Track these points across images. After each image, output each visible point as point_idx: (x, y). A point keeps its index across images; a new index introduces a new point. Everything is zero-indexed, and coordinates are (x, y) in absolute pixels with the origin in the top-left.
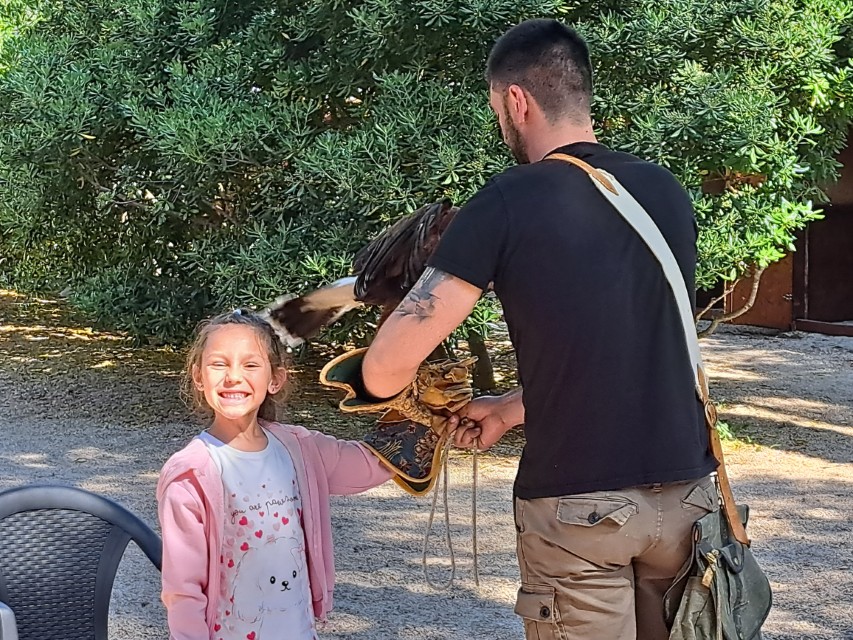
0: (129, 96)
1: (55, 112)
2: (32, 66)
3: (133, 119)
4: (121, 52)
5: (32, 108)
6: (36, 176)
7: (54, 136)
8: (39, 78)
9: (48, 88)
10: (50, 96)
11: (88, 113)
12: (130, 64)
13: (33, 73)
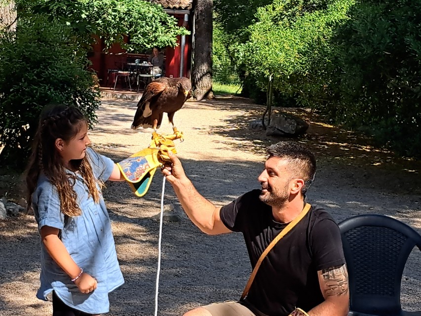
0: (409, 34)
1: (372, 40)
2: (364, 18)
3: (411, 46)
4: (406, 12)
5: (362, 38)
6: (360, 71)
7: (371, 52)
8: (366, 24)
9: (370, 29)
10: (370, 32)
11: (388, 41)
12: (410, 19)
13: (364, 21)
